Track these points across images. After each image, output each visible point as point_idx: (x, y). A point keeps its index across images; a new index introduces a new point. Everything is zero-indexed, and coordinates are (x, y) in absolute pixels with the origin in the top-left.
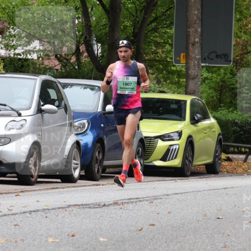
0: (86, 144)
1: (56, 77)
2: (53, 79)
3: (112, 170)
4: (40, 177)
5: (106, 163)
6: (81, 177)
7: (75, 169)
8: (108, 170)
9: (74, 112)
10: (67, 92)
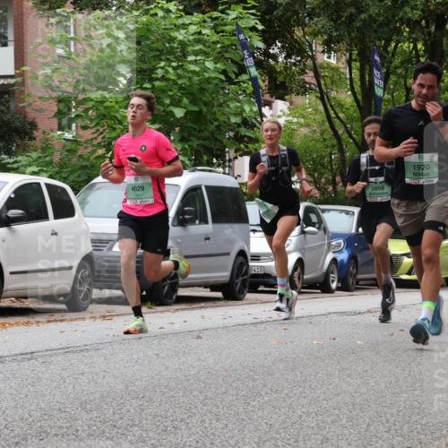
0: (342, 261)
1: (316, 204)
2: (314, 205)
3: (364, 282)
4: (303, 288)
5: (359, 276)
6: (338, 289)
7: (333, 282)
8: (361, 283)
9: (333, 234)
10: (326, 216)
